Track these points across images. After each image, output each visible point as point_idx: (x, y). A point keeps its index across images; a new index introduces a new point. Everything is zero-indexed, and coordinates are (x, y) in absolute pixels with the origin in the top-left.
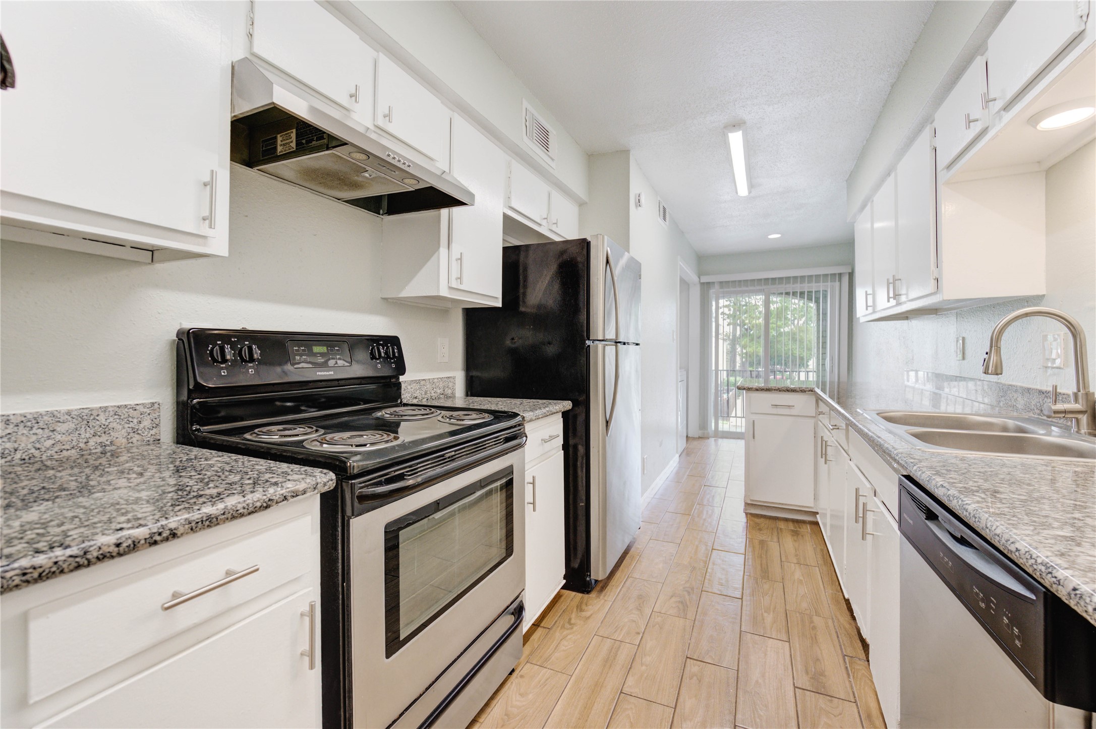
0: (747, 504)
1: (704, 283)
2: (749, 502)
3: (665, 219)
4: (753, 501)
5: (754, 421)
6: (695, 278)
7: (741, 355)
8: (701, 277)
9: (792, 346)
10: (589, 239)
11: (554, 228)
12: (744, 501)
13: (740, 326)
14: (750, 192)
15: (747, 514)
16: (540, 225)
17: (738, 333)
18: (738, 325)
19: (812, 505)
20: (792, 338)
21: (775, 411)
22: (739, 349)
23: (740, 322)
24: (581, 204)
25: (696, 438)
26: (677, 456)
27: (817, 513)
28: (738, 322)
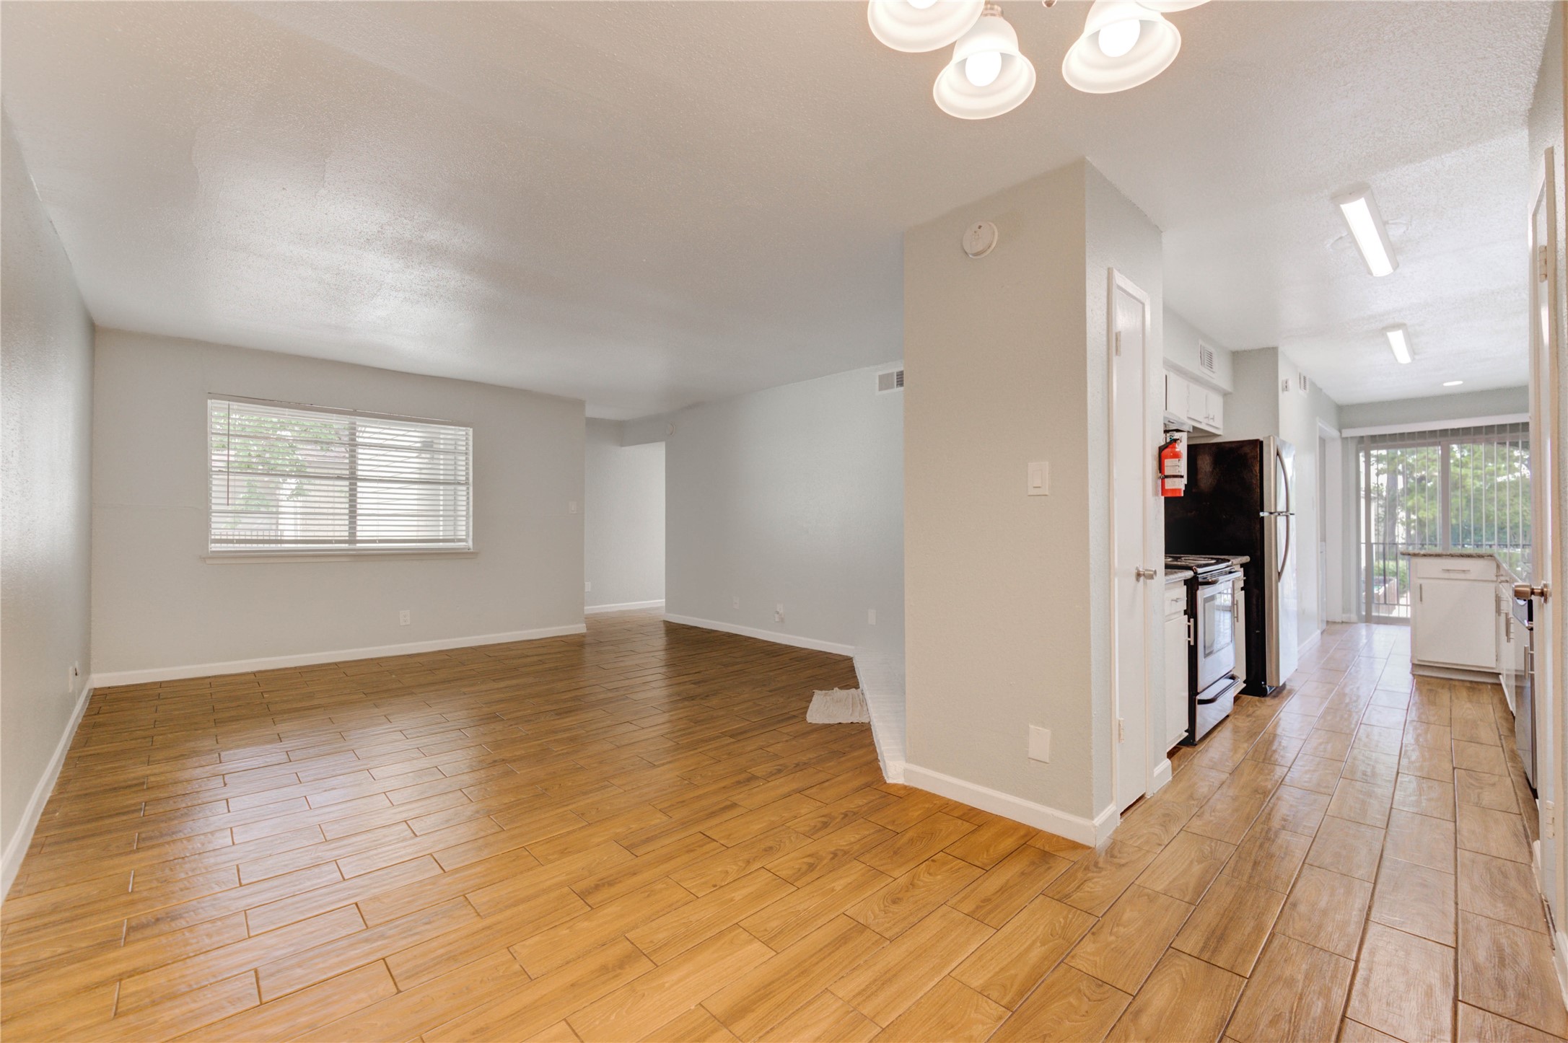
0: (1413, 665)
1: (1347, 438)
2: (1417, 663)
3: (1305, 388)
4: (1419, 660)
5: (1421, 585)
6: (1335, 433)
7: (1408, 524)
8: (1343, 431)
9: (1522, 507)
10: (1261, 439)
11: (1211, 422)
12: (1411, 661)
13: (1403, 473)
14: (1413, 359)
15: (1414, 675)
16: (1200, 422)
17: (1400, 485)
18: (1400, 473)
19: (1494, 666)
20: (1523, 493)
21: (1446, 575)
22: (1402, 515)
23: (1403, 467)
24: (1225, 395)
25: (1339, 623)
26: (1319, 632)
27: (1500, 674)
28: (1400, 467)
